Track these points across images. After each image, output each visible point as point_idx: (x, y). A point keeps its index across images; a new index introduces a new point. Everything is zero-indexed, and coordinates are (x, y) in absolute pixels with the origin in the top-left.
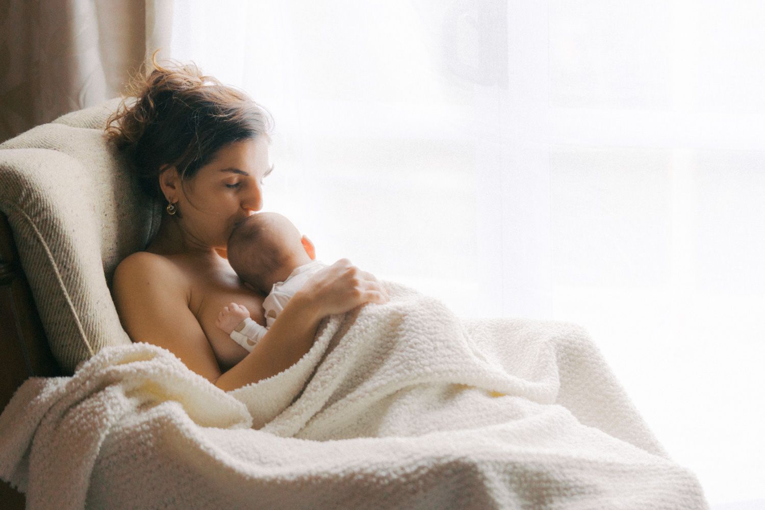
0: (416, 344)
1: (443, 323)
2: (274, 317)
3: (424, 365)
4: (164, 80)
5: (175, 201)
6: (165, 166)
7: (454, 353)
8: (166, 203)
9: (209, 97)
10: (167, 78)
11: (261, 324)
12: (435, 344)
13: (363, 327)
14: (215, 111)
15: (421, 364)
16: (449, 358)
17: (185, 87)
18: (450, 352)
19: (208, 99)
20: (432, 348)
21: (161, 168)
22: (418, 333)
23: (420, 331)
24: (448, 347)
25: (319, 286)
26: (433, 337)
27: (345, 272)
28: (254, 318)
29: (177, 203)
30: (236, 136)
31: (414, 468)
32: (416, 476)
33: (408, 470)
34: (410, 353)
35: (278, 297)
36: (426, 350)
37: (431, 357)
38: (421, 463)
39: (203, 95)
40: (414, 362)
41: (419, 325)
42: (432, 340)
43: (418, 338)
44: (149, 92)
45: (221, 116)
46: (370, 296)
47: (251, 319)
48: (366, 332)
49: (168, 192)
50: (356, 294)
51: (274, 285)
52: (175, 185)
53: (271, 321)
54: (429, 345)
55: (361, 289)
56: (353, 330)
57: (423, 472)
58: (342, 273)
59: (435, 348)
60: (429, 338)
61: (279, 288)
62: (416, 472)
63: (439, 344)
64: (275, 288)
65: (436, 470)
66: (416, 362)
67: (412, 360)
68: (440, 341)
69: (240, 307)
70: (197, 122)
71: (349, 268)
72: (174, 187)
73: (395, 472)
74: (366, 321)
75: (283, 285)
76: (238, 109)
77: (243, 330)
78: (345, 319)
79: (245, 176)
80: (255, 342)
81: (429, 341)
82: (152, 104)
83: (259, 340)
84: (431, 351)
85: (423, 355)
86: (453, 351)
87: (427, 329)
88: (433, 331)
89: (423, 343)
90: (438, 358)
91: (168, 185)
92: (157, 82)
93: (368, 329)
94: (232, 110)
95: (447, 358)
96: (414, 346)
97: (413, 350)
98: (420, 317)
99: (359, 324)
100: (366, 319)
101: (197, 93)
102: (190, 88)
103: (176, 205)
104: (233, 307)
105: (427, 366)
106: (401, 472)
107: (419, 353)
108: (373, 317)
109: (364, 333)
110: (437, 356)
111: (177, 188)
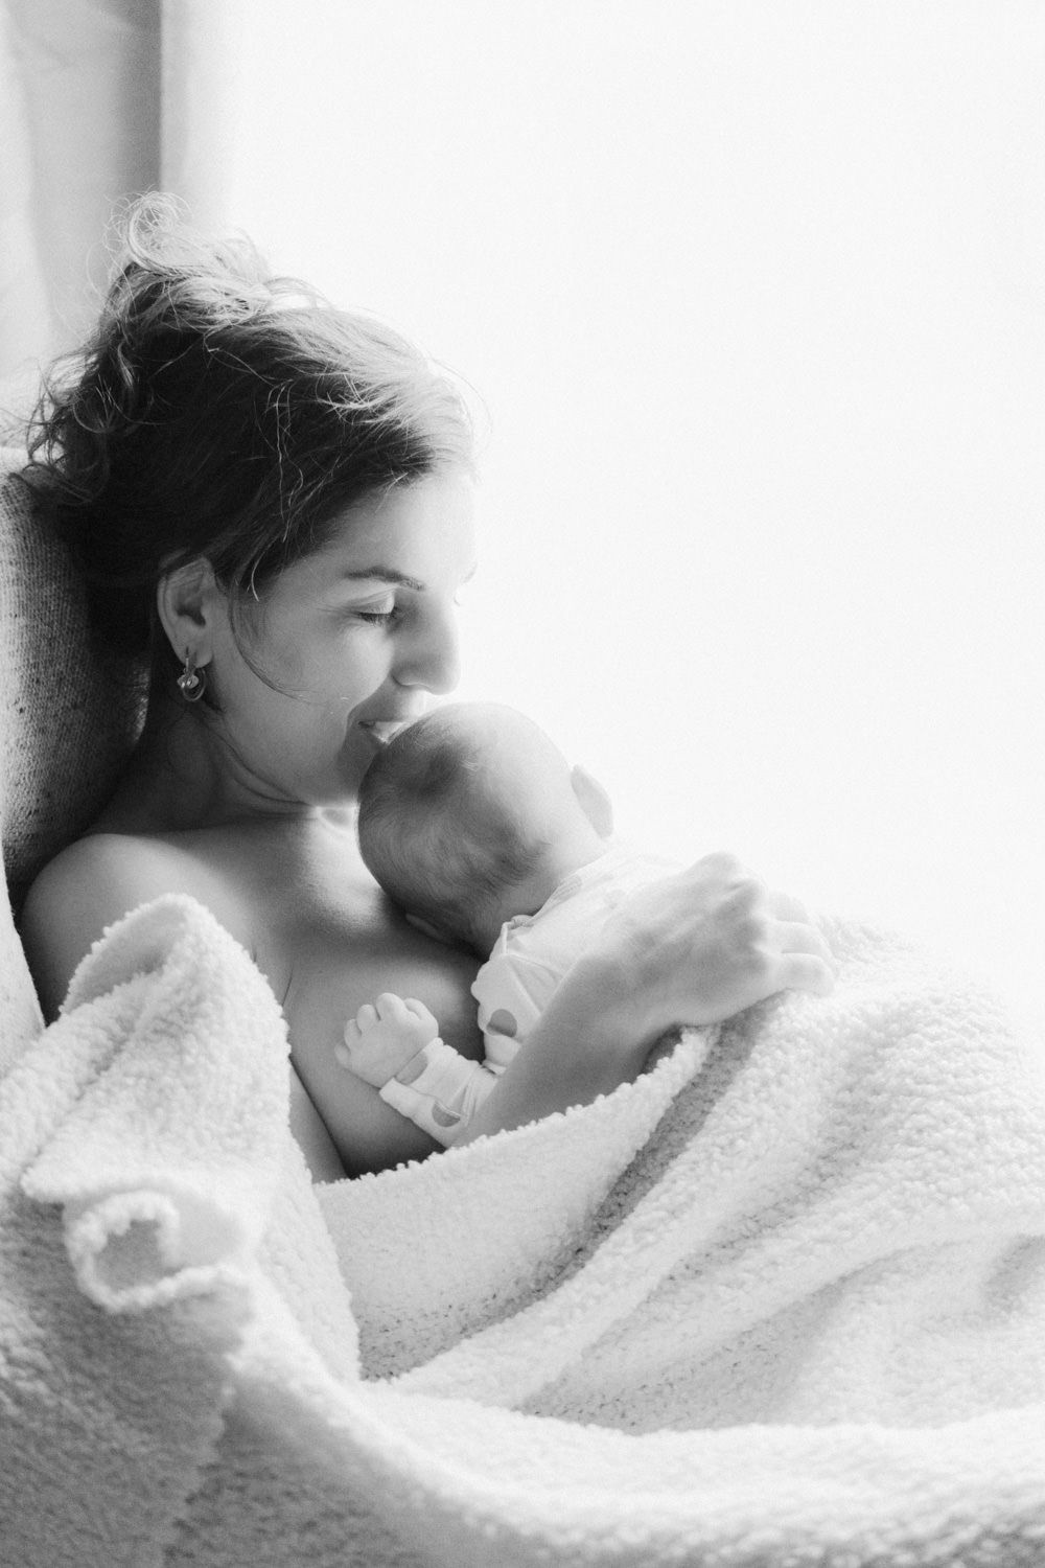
0: (920, 1131)
1: (996, 1056)
2: (510, 1033)
3: (949, 1195)
4: (166, 299)
5: (203, 661)
6: (176, 555)
7: (1035, 1149)
8: (178, 668)
9: (312, 345)
10: (173, 294)
11: (469, 1057)
12: (983, 1123)
13: (770, 1072)
14: (338, 390)
15: (939, 1190)
16: (1023, 1166)
17: (224, 318)
18: (1023, 1146)
19: (312, 354)
20: (971, 1137)
21: (165, 563)
22: (927, 1096)
23: (932, 1088)
24: (1018, 1131)
25: (648, 940)
26: (970, 1100)
27: (726, 897)
28: (448, 1037)
29: (209, 667)
30: (398, 469)
31: (936, 1522)
32: (943, 1549)
33: (919, 1529)
34: (905, 1160)
35: (516, 966)
36: (952, 1145)
37: (969, 1167)
38: (956, 1508)
39: (292, 339)
40: (918, 1184)
41: (927, 1070)
42: (969, 1114)
43: (927, 1112)
44: (119, 336)
45: (353, 406)
46: (796, 971)
47: (440, 1041)
48: (780, 1083)
49: (181, 634)
50: (755, 966)
51: (505, 926)
52: (206, 613)
53: (500, 1047)
54: (961, 1127)
55: (770, 950)
56: (741, 1083)
57: (965, 1535)
58: (718, 900)
59: (981, 1137)
60: (961, 1108)
61: (523, 938)
62: (943, 1535)
63: (991, 1123)
64: (510, 938)
65: (1002, 1528)
66: (928, 1184)
67: (911, 1180)
68: (994, 1112)
69: (409, 1008)
70: (283, 422)
71: (735, 887)
72: (199, 621)
73: (880, 1533)
74: (779, 1052)
75: (530, 926)
76: (398, 384)
77: (418, 1080)
78: (720, 1043)
79: (413, 591)
80: (455, 1114)
81: (959, 1114)
82: (128, 376)
83: (467, 1110)
84: (970, 1146)
85: (945, 1162)
86: (1032, 1141)
87: (951, 1080)
88: (969, 1081)
89: (942, 1125)
90: (991, 1169)
91: (183, 611)
92: (143, 303)
93: (784, 1076)
94: (383, 386)
95: (1016, 1167)
96: (916, 1137)
97: (913, 1150)
98: (928, 1043)
99: (760, 1062)
100: (779, 1047)
101: (272, 332)
102: (243, 318)
103: (207, 673)
104: (389, 1008)
105: (956, 1196)
106: (898, 1535)
107: (931, 1156)
108: (802, 1041)
109: (774, 1088)
110: (989, 1162)
111: (209, 623)
